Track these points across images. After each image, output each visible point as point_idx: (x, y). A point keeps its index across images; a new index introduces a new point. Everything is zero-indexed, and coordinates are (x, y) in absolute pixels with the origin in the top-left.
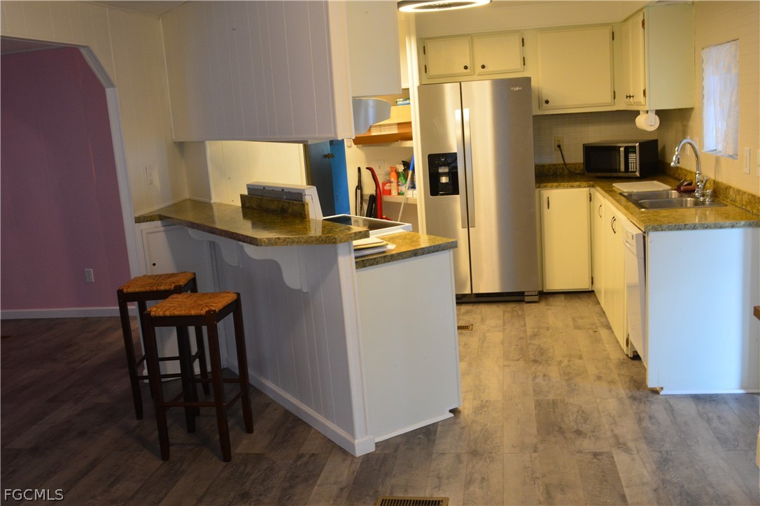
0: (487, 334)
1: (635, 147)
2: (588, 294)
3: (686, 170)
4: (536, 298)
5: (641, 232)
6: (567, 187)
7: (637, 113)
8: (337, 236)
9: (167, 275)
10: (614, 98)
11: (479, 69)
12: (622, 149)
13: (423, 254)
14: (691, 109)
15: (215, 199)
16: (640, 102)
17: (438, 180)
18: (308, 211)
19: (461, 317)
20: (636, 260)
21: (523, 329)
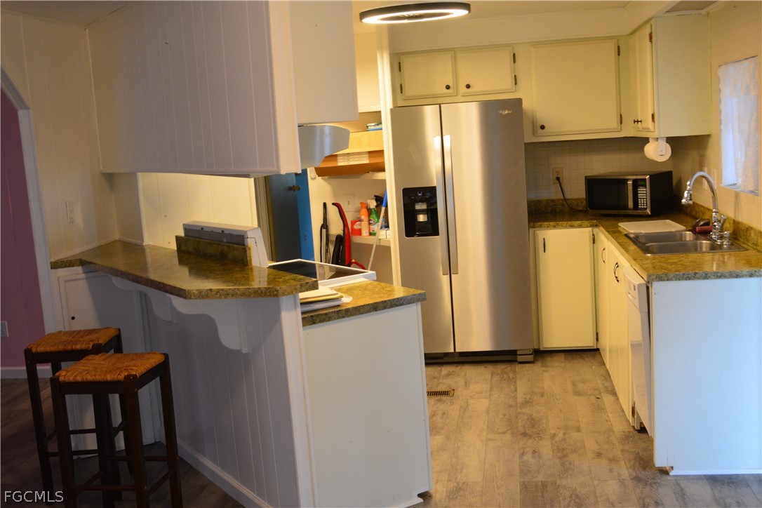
0: (471, 402)
1: (645, 179)
2: (592, 353)
3: (704, 207)
4: (531, 358)
5: (644, 282)
6: (566, 227)
7: (646, 141)
8: (278, 288)
9: (86, 331)
10: (621, 123)
11: (463, 89)
12: (630, 182)
13: (385, 308)
14: (709, 136)
15: (148, 241)
16: (649, 128)
17: (416, 218)
18: (250, 257)
19: (441, 381)
20: (639, 314)
21: (513, 395)
